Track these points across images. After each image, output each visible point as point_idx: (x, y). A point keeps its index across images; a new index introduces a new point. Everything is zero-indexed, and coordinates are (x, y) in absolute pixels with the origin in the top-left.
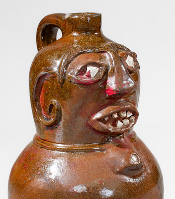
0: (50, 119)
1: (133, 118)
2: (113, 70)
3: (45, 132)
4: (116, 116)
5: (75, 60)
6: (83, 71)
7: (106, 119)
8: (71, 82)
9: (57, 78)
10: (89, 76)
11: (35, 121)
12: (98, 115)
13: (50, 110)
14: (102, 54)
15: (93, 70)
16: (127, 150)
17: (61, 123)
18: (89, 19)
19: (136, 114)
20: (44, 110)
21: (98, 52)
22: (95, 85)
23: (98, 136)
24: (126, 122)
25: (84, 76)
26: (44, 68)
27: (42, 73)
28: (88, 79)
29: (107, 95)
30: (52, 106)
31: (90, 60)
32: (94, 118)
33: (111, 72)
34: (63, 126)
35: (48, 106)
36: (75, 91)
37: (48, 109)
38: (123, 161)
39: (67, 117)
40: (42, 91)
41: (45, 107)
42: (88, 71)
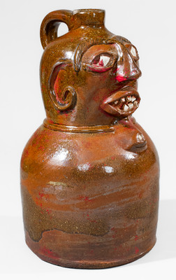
0: (65, 104)
1: (136, 102)
2: (122, 59)
3: (59, 116)
4: (123, 100)
5: (88, 51)
6: (96, 60)
7: (116, 103)
8: (85, 70)
9: (73, 67)
10: (102, 65)
11: (46, 108)
12: (109, 100)
13: (65, 96)
14: (111, 46)
15: (105, 60)
16: (133, 131)
17: (76, 107)
18: (94, 14)
19: (138, 99)
20: (59, 96)
21: (107, 44)
22: (106, 73)
23: (108, 119)
24: (131, 106)
25: (98, 65)
26: (59, 58)
27: (58, 63)
28: (101, 68)
29: (117, 82)
30: (67, 92)
31: (102, 50)
32: (106, 103)
33: (120, 61)
34: (78, 109)
35: (64, 92)
36: (89, 79)
37: (63, 95)
38: (131, 140)
39: (82, 102)
40: (57, 79)
41: (59, 94)
42: (101, 60)
